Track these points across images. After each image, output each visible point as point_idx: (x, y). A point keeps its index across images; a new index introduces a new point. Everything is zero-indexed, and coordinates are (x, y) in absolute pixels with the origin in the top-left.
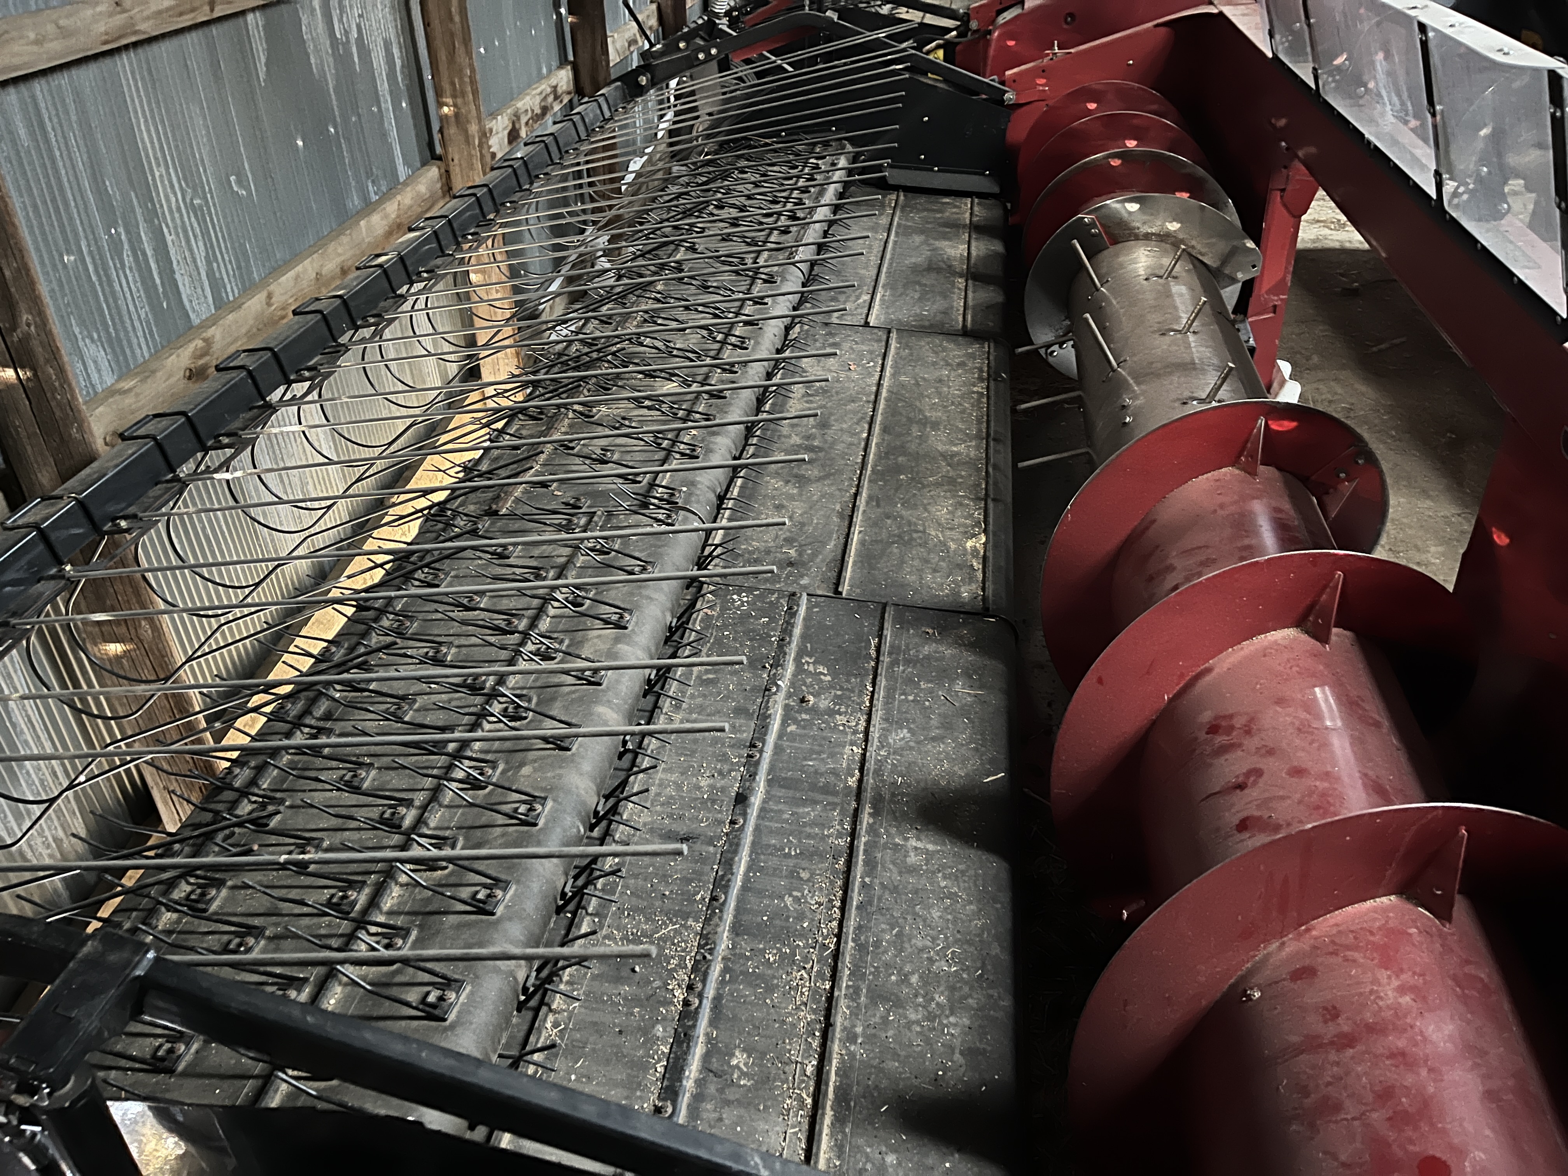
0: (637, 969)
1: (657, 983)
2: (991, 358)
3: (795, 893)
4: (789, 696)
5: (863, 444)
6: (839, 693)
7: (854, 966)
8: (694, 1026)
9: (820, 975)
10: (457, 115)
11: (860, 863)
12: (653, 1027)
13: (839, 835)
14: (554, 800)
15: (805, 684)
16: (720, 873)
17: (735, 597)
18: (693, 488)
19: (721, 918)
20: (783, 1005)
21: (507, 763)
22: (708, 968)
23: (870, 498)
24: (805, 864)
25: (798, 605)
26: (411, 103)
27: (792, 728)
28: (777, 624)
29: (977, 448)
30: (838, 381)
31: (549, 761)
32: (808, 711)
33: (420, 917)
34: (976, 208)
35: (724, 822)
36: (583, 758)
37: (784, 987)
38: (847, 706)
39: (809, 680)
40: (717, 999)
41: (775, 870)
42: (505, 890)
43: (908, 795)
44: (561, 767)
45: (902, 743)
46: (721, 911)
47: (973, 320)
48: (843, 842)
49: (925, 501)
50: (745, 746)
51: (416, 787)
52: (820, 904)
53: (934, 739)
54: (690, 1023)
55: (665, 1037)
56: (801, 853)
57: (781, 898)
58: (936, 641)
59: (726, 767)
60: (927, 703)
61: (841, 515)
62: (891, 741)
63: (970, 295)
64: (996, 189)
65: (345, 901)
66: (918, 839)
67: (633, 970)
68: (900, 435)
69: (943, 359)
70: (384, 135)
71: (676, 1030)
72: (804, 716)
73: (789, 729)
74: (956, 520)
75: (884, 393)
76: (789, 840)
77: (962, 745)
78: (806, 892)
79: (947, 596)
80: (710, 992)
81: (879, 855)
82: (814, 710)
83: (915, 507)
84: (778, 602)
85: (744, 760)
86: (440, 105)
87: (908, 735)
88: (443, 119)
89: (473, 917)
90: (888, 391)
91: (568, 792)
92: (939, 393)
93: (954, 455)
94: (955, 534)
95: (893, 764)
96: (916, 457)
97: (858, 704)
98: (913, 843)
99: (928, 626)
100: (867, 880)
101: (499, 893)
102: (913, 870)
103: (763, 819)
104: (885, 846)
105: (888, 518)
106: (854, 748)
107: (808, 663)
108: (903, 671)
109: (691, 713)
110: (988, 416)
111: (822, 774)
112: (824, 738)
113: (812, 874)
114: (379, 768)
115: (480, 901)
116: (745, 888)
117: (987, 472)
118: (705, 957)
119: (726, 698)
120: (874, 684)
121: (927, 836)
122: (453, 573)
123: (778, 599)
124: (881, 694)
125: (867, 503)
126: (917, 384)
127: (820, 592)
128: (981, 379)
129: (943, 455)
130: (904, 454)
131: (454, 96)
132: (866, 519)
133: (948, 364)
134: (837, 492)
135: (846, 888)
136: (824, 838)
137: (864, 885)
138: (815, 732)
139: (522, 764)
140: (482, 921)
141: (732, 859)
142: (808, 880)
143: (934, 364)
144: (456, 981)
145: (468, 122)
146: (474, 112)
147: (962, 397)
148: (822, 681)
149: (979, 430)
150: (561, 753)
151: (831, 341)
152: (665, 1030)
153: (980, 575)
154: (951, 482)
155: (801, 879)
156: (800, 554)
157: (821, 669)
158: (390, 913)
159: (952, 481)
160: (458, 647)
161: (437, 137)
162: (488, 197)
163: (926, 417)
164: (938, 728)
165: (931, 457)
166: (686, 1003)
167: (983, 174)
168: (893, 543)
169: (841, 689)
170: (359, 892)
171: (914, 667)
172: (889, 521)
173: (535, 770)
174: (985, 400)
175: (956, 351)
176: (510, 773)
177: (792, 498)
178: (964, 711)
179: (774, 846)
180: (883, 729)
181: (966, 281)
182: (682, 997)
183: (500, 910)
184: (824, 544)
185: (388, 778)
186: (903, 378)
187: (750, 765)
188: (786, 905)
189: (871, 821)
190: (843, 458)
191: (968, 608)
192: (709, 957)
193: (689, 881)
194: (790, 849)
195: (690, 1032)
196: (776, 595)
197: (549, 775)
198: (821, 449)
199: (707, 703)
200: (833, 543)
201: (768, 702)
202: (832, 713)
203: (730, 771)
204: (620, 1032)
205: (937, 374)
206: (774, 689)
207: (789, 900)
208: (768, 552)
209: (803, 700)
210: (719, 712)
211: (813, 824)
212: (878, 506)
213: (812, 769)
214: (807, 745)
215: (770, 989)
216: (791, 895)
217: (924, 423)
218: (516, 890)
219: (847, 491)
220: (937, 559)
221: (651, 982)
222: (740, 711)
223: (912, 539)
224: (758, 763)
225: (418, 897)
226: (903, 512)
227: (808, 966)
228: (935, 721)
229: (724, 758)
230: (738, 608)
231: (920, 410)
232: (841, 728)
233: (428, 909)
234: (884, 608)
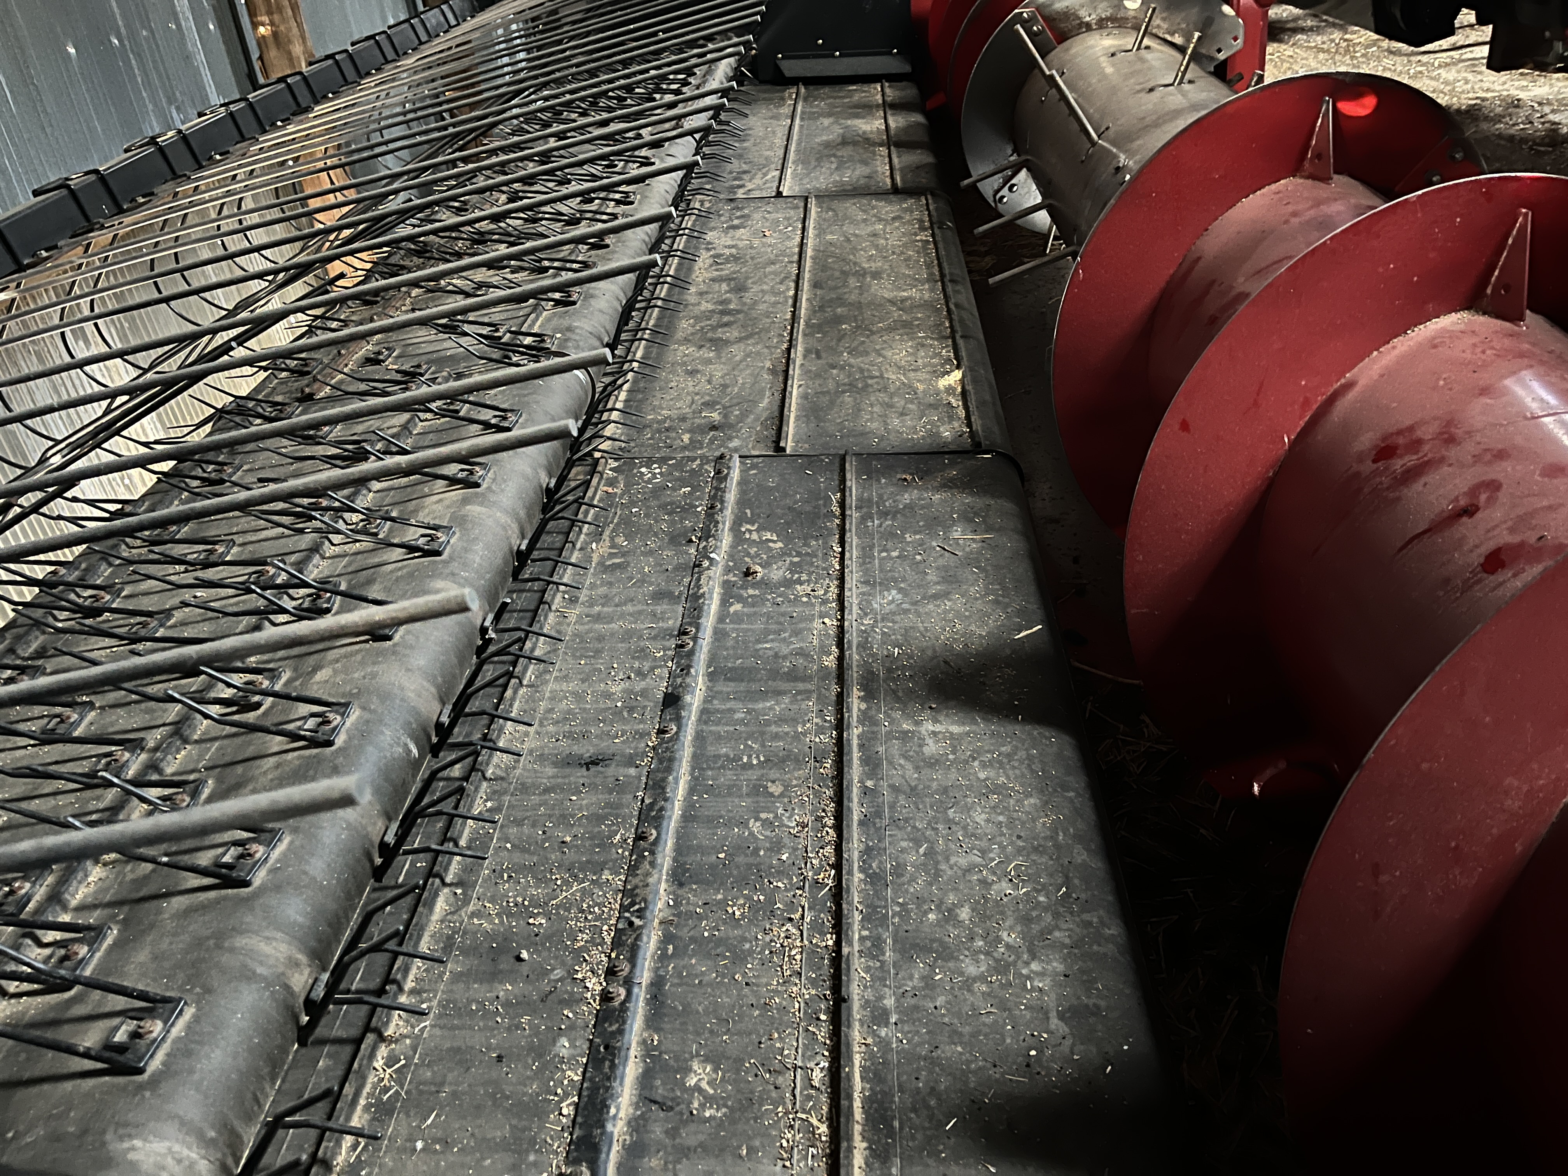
0: (525, 955)
1: (558, 973)
2: (931, 208)
3: (763, 816)
4: (728, 570)
5: (790, 301)
6: (796, 559)
7: (867, 907)
8: (621, 1032)
9: (817, 927)
10: (275, 34)
11: (856, 762)
12: (554, 1042)
13: (820, 730)
14: (364, 708)
15: (748, 555)
16: (647, 801)
17: (643, 470)
18: (568, 334)
19: (652, 864)
20: (764, 980)
21: (295, 670)
22: (638, 938)
23: (807, 352)
24: (774, 774)
25: (729, 468)
26: (220, 25)
27: (737, 607)
28: (703, 493)
29: (932, 290)
30: (752, 247)
31: (359, 657)
32: (754, 586)
33: (126, 908)
34: (888, 91)
35: (649, 734)
36: (411, 647)
37: (762, 952)
38: (810, 574)
39: (753, 551)
40: (657, 984)
41: (730, 787)
42: (270, 844)
43: (911, 667)
44: (374, 663)
45: (892, 606)
46: (652, 853)
47: (902, 180)
48: (827, 739)
49: (877, 347)
50: (671, 636)
51: (152, 724)
52: (804, 826)
53: (935, 597)
54: (614, 1027)
55: (573, 1057)
56: (767, 761)
57: (744, 824)
58: (918, 488)
59: (647, 665)
60: (918, 557)
61: (773, 371)
62: (875, 606)
63: (896, 160)
64: (907, 69)
66: (936, 721)
67: (519, 959)
68: (836, 288)
69: (875, 216)
70: (188, 58)
71: (591, 1041)
72: (751, 592)
73: (732, 609)
74: (920, 361)
75: (809, 252)
76: (746, 745)
77: (976, 599)
78: (780, 811)
79: (923, 437)
80: (644, 976)
81: (881, 749)
82: (765, 584)
83: (866, 353)
84: (700, 470)
85: (671, 653)
86: (255, 25)
87: (900, 596)
88: (261, 42)
89: (212, 894)
90: (814, 250)
91: (385, 697)
92: (876, 247)
93: (904, 300)
94: (921, 375)
95: (884, 633)
96: (859, 306)
97: (824, 569)
98: (929, 726)
99: (904, 472)
100: (869, 783)
101: (259, 850)
102: (934, 763)
103: (706, 723)
104: (889, 736)
105: (834, 368)
106: (826, 620)
107: (750, 531)
108: (880, 526)
109: (591, 606)
110: (938, 259)
111: (785, 657)
112: (783, 614)
113: (787, 787)
114: (102, 708)
115: (227, 866)
116: (688, 817)
117: (949, 311)
118: (631, 924)
119: (642, 581)
120: (842, 542)
121: (947, 715)
122: (245, 467)
123: (701, 466)
124: (853, 554)
125: (805, 357)
126: (848, 240)
127: (757, 453)
128: (922, 229)
129: (892, 302)
130: (842, 305)
131: (269, 13)
132: (806, 372)
133: (880, 220)
134: (766, 350)
135: (839, 798)
136: (797, 737)
137: (865, 791)
138: (768, 607)
139: (316, 669)
140: (225, 898)
141: (664, 780)
142: (782, 795)
143: (865, 221)
144: (166, 1000)
145: (290, 41)
146: (295, 30)
147: (905, 245)
148: (771, 549)
149: (931, 274)
150: (376, 644)
151: (738, 214)
152: (573, 1046)
153: (962, 413)
154: (907, 327)
155: (772, 795)
156: (726, 416)
157: (768, 535)
158: (82, 908)
159: (906, 325)
160: (240, 545)
161: (257, 66)
163: (863, 269)
164: (938, 583)
165: (878, 305)
166: (606, 997)
167: (890, 54)
168: (844, 392)
169: (799, 554)
170: (34, 883)
171: (894, 518)
172: (835, 371)
173: (335, 672)
174: (932, 246)
175: (888, 209)
176: (298, 683)
177: (709, 361)
178: (970, 561)
179: (727, 756)
180: (863, 594)
181: (889, 149)
182: (598, 988)
183: (259, 878)
184: (755, 403)
185: (114, 717)
186: (829, 237)
187: (682, 657)
188: (751, 834)
189: (863, 706)
190: (768, 317)
191: (952, 447)
192: (637, 922)
193: (599, 819)
194: (750, 757)
195: (613, 1043)
196: (698, 462)
197: (356, 675)
198: (738, 312)
199: (614, 591)
200: (766, 401)
201: (699, 579)
202: (788, 583)
203: (652, 669)
204: (500, 1058)
205: (870, 229)
206: (706, 563)
207: (755, 826)
208: (683, 419)
209: (748, 573)
210: (632, 600)
211: (781, 720)
212: (819, 357)
213: (771, 653)
214: (759, 626)
215: (740, 958)
216: (757, 819)
217: (862, 274)
218: (291, 843)
219: (776, 348)
220: (902, 403)
221: (547, 973)
222: (659, 596)
223: (867, 386)
224: (692, 652)
225: (130, 877)
226: (852, 361)
227: (797, 916)
228: (932, 576)
229: (642, 653)
230: (649, 481)
231: (855, 264)
232: (805, 599)
233: (141, 894)
234: (843, 459)
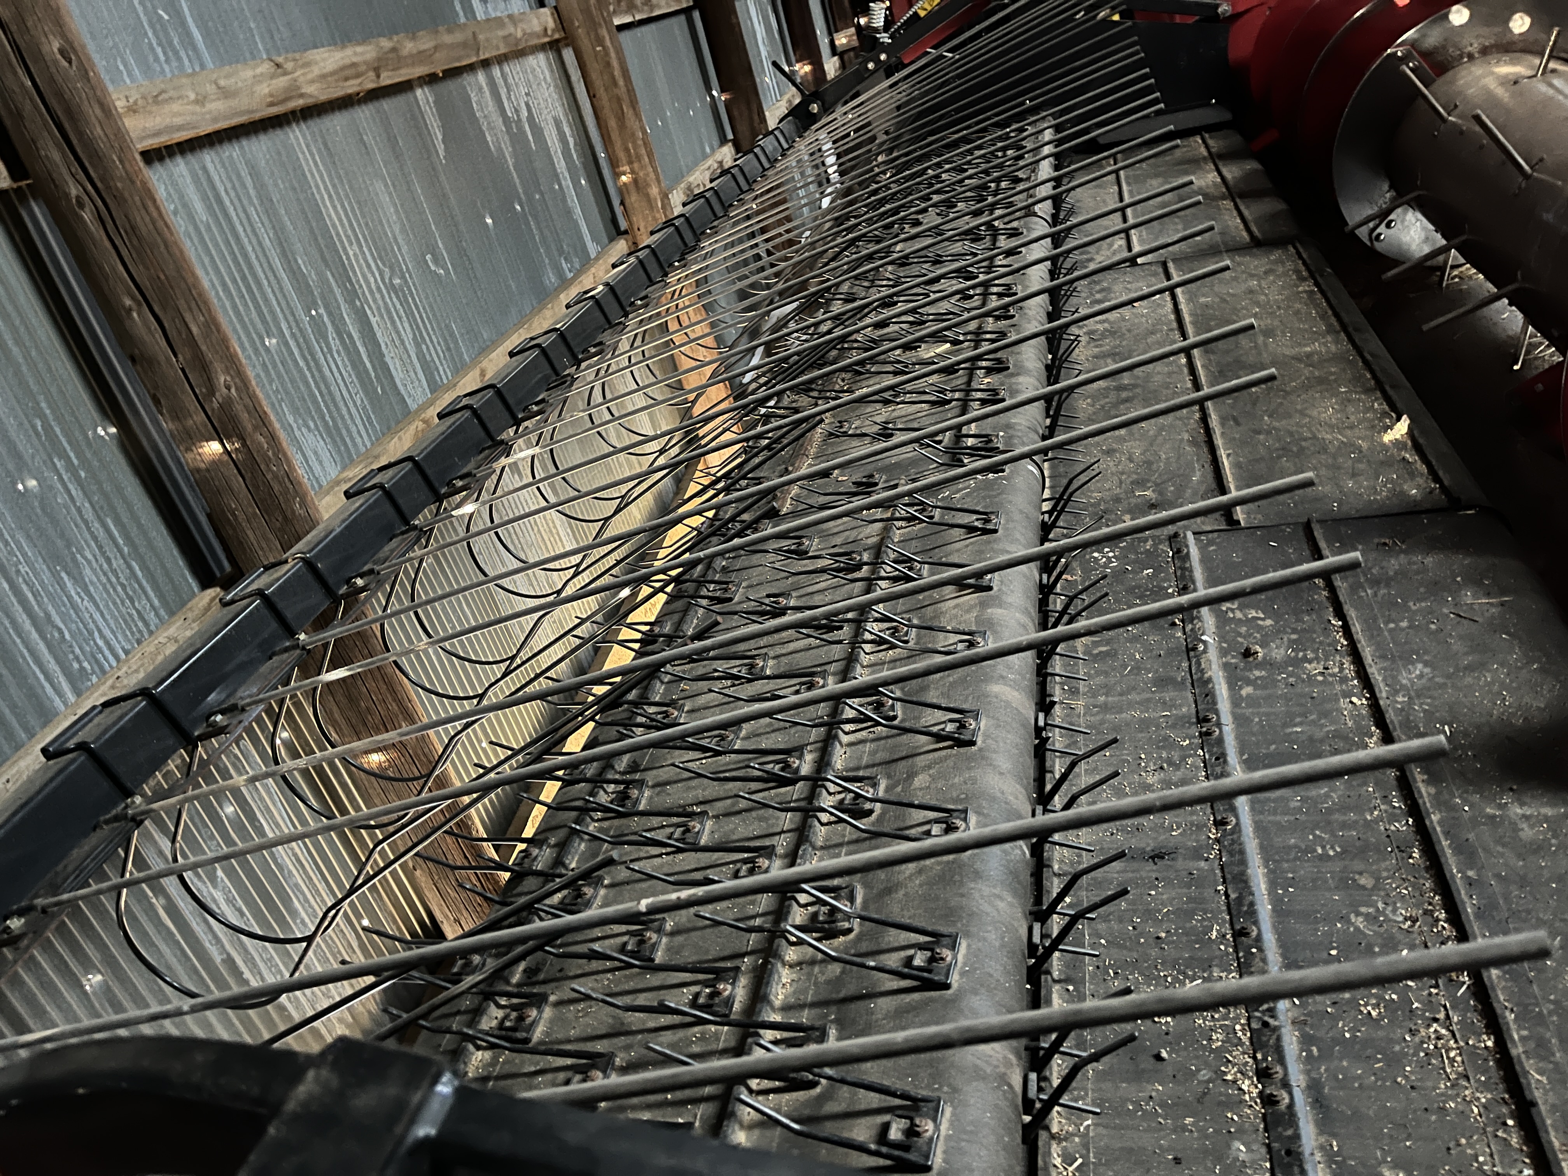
0: (1164, 1054)
1: (1204, 1075)
2: (1305, 256)
3: (1363, 910)
4: (1223, 653)
5: (1186, 370)
6: (1294, 637)
7: (1519, 1004)
8: (1297, 1137)
9: (1468, 1028)
10: (635, 181)
11: (1449, 852)
12: (1229, 1147)
13: (1392, 818)
14: (978, 813)
15: (1240, 635)
16: (1233, 896)
17: (1096, 555)
18: (1011, 432)
19: (1264, 960)
20: (1429, 1083)
21: (889, 777)
22: (1279, 1039)
23: (1223, 421)
24: (1358, 865)
25: (1187, 546)
26: (589, 179)
27: (1247, 691)
28: (1168, 573)
29: (1337, 342)
30: (1124, 320)
31: (950, 763)
32: (1260, 666)
33: (834, 1008)
34: (1210, 142)
35: (1205, 825)
36: (995, 752)
37: (1416, 1054)
38: (1316, 651)
39: (1243, 630)
40: (1314, 1088)
41: (1314, 880)
42: (953, 947)
43: (1471, 746)
44: (969, 769)
45: (1424, 681)
46: (1261, 950)
47: (1260, 231)
48: (1403, 826)
49: (1299, 407)
50: (1192, 724)
51: (771, 831)
52: (1414, 921)
53: (1469, 668)
54: (1290, 1132)
55: (1253, 1162)
56: (1344, 852)
57: (1345, 919)
58: (1402, 551)
59: (1176, 756)
60: (1433, 627)
61: (1193, 443)
62: (1404, 682)
63: (1246, 212)
64: (1227, 116)
65: (717, 1000)
66: (1522, 804)
67: (1158, 1058)
69: (1245, 271)
71: (1268, 1146)
72: (1257, 673)
73: (1244, 692)
74: (1352, 418)
75: (1187, 318)
76: (1315, 835)
77: (1521, 668)
78: (1380, 905)
79: (1388, 498)
80: (1297, 1077)
81: (1471, 836)
82: (1268, 664)
83: (1289, 416)
84: (1156, 550)
85: (1198, 741)
86: (617, 176)
87: (1427, 670)
88: (622, 191)
89: (916, 996)
90: (1191, 315)
91: (993, 799)
92: (1258, 304)
93: (1309, 355)
94: (1361, 431)
95: (1425, 711)
97: (1329, 645)
98: (1517, 810)
99: (1381, 536)
100: (1470, 873)
101: (947, 953)
102: (1538, 848)
103: (1261, 813)
104: (1474, 822)
105: (1259, 433)
106: (1354, 699)
107: (1232, 610)
108: (1375, 594)
109: (1094, 696)
110: (1332, 309)
111: (1322, 741)
112: (1302, 695)
113: (1377, 879)
114: (716, 817)
115: (919, 969)
116: (1280, 912)
117: (1365, 362)
118: (1266, 1024)
119: (1137, 669)
120: (1341, 618)
121: (1533, 797)
122: (744, 584)
123: (1155, 545)
124: (1357, 628)
125: (1223, 425)
126: (1224, 301)
127: (1209, 528)
128: (1302, 279)
129: (1298, 359)
131: (629, 163)
132: (1230, 441)
133: (1252, 276)
134: (1179, 423)
135: (1444, 890)
136: (1369, 825)
137: (1470, 883)
138: (1282, 690)
139: (911, 775)
140: (932, 1000)
141: (1243, 873)
142: (1374, 887)
143: (1235, 278)
144: (925, 1100)
145: (648, 185)
146: (651, 173)
147: (1289, 299)
148: (1261, 628)
149: (1329, 326)
150: (962, 750)
151: (1098, 288)
152: (1249, 1150)
153: (1422, 467)
154: (1324, 384)
155: (1363, 888)
156: (1161, 493)
157: (1253, 613)
158: (786, 1008)
159: (1323, 381)
160: (774, 658)
161: (619, 211)
162: (686, 225)
164: (1466, 654)
165: (1282, 363)
166: (1268, 1100)
167: (1209, 104)
168: (1279, 457)
169: (1294, 631)
170: (733, 984)
171: (1388, 585)
172: (1262, 437)
173: (933, 778)
174: (1319, 296)
175: (1257, 263)
176: (899, 789)
178: (1495, 627)
179: (1296, 846)
180: (1385, 669)
181: (1233, 200)
182: (1255, 1092)
183: (955, 979)
184: (1187, 477)
185: (731, 826)
186: (1202, 300)
187: (1212, 746)
188: (1357, 929)
189: (1433, 791)
190: (1167, 388)
191: (1428, 506)
192: (1271, 1021)
193: (1190, 914)
194: (1323, 847)
195: (1293, 1147)
196: (1150, 542)
197: (956, 780)
198: (1135, 386)
199: (1113, 680)
200: (1198, 473)
201: (1199, 664)
202: (1297, 663)
203: (1183, 759)
204: (1177, 1161)
205: (1243, 287)
206: (1201, 647)
207: (1360, 922)
208: (1117, 500)
209: (1247, 654)
210: (1134, 688)
211: (1344, 808)
212: (1237, 423)
213: (1304, 737)
214: (1280, 707)
215: (1395, 1062)
216: (1358, 914)
218: (969, 946)
219: (1188, 418)
220: (1350, 462)
221: (1194, 1074)
222: (1162, 682)
223: (1302, 449)
224: (1220, 741)
225: (822, 979)
226: (1276, 424)
227: (1441, 1016)
228: (1457, 646)
229: (1167, 743)
230: (1106, 566)
232: (1320, 678)
233: (842, 995)
234: (1308, 528)
